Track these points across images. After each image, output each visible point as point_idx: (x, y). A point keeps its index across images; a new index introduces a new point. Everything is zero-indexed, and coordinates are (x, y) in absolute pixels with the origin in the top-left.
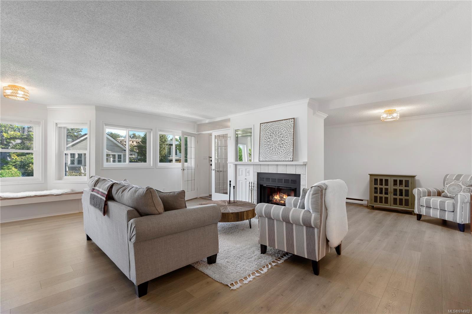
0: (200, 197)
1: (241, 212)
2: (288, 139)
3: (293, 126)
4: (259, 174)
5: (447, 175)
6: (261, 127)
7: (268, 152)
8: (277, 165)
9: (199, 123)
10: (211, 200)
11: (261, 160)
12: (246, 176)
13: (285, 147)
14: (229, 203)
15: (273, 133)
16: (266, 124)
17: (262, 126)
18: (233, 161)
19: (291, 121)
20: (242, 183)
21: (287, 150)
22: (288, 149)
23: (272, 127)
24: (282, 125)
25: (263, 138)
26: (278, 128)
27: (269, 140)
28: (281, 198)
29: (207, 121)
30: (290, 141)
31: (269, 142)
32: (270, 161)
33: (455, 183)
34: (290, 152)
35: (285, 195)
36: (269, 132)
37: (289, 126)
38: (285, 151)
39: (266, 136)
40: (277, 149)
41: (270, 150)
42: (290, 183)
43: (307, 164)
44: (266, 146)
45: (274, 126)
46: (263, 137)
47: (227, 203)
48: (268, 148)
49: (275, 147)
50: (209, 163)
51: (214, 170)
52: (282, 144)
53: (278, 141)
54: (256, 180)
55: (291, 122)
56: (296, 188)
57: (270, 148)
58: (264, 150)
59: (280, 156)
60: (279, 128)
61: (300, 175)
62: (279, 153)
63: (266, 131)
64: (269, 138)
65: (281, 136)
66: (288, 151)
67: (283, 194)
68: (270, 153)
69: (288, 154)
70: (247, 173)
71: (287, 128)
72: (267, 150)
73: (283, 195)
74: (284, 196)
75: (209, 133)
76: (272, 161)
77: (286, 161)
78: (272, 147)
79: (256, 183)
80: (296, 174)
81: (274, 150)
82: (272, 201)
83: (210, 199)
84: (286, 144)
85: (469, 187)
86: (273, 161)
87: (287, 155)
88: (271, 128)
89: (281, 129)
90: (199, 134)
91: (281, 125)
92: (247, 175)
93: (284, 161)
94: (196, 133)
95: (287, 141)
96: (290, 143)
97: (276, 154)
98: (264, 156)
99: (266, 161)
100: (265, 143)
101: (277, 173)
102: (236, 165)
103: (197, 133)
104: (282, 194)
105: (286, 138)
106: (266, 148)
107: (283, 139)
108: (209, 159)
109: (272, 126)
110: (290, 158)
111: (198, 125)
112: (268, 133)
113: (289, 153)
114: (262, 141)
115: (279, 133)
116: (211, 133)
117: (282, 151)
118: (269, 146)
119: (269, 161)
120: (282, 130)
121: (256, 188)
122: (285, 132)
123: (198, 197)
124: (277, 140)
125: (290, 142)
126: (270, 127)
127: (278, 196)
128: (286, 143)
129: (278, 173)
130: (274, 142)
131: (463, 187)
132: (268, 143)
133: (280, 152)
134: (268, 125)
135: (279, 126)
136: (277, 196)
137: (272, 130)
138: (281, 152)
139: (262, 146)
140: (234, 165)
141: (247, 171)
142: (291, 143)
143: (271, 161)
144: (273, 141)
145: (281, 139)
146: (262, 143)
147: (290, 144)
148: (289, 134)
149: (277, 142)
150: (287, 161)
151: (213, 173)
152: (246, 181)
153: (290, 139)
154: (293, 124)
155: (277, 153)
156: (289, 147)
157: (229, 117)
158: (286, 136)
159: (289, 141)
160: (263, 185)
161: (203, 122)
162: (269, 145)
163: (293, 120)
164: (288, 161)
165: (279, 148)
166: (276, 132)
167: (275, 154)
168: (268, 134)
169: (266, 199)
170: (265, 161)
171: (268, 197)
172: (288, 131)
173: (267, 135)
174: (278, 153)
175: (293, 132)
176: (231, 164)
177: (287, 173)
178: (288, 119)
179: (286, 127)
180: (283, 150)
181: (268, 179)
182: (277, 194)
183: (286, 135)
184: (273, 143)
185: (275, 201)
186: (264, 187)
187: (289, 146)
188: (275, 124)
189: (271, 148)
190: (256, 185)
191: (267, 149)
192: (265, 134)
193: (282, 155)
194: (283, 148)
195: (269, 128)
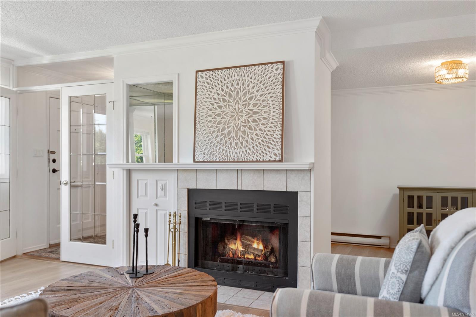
0: (24, 254)
1: (190, 307)
2: (270, 110)
3: (281, 80)
4: (191, 192)
6: (200, 79)
7: (218, 139)
8: (239, 172)
9: (20, 63)
10: (59, 259)
11: (199, 158)
12: (157, 198)
13: (261, 130)
14: (134, 275)
15: (230, 96)
16: (211, 72)
17: (202, 77)
18: (122, 162)
19: (275, 68)
20: (146, 214)
21: (266, 136)
22: (268, 133)
23: (227, 80)
24: (253, 78)
25: (203, 107)
26: (243, 84)
27: (219, 111)
28: (247, 247)
29: (46, 59)
30: (275, 114)
31: (219, 115)
32: (223, 162)
34: (275, 140)
35: (256, 241)
36: (220, 92)
37: (271, 80)
38: (263, 138)
39: (213, 101)
40: (240, 134)
41: (222, 134)
42: (272, 211)
43: (313, 167)
44: (212, 127)
45: (233, 78)
46: (204, 103)
47: (127, 276)
48: (219, 130)
49: (237, 127)
50: (49, 166)
51: (66, 184)
52: (254, 121)
53: (244, 114)
54: (185, 207)
55: (277, 70)
56: (287, 225)
57: (223, 129)
58: (206, 136)
59: (250, 149)
60: (246, 84)
61: (296, 193)
62: (247, 141)
63: (211, 90)
64: (220, 107)
65: (252, 102)
66: (270, 137)
67: (250, 238)
68: (223, 142)
69: (270, 145)
70: (159, 190)
71: (265, 85)
72: (215, 135)
73: (249, 240)
74: (253, 242)
75: (51, 92)
76: (227, 162)
77: (263, 161)
78: (228, 127)
79: (185, 214)
80: (286, 192)
81: (233, 134)
82: (224, 255)
83: (53, 255)
84: (264, 121)
86: (230, 162)
87: (266, 148)
88: (225, 82)
89: (251, 86)
90: (22, 92)
91: (250, 76)
92: (159, 195)
93: (260, 161)
94: (11, 88)
95: (265, 115)
96: (273, 119)
97: (239, 145)
98: (207, 151)
99: (213, 162)
100: (209, 118)
101: (239, 189)
102: (129, 172)
103: (15, 89)
104: (248, 237)
105: (264, 106)
106: (212, 129)
107: (255, 109)
108: (49, 156)
109: (226, 78)
110: (275, 154)
111: (19, 68)
112: (218, 94)
113: (273, 143)
114: (202, 114)
115: (244, 95)
116: (58, 92)
117: (255, 137)
118: (221, 126)
119: (220, 162)
120: (253, 88)
121: (184, 227)
122: (260, 93)
123: (20, 253)
124: (242, 111)
125: (274, 117)
126: (223, 80)
127: (238, 243)
128: (265, 118)
129: (241, 190)
130: (232, 116)
132: (218, 119)
133: (250, 141)
134: (218, 76)
135: (244, 78)
136: (235, 243)
137: (227, 87)
138: (252, 139)
139: (202, 125)
140: (125, 172)
141: (159, 186)
142: (277, 120)
143: (225, 162)
144: (230, 114)
145: (251, 110)
146: (201, 118)
147: (273, 121)
148: (271, 97)
149: (242, 116)
150: (266, 161)
151: (65, 191)
152: (157, 211)
153: (274, 110)
154: (280, 76)
155: (242, 143)
156: (271, 129)
157: (111, 51)
158: (265, 103)
159: (272, 114)
160: (202, 218)
161: (35, 62)
162: (220, 123)
163: (280, 66)
164: (270, 161)
165: (247, 130)
166: (238, 93)
167: (236, 144)
168: (216, 96)
169: (210, 252)
170: (210, 162)
171: (215, 246)
172: (269, 91)
173: (215, 99)
174: (245, 143)
175: (281, 95)
176: (116, 170)
177: (265, 189)
178: (268, 64)
179: (263, 83)
180: (257, 135)
181: (215, 205)
182: (236, 239)
183: (263, 101)
184: (231, 119)
185: (231, 255)
186: (206, 222)
187: (272, 125)
188: (234, 73)
189: (226, 131)
190: (184, 220)
191: (214, 132)
192: (207, 96)
193: (253, 147)
194: (255, 130)
195: (220, 82)
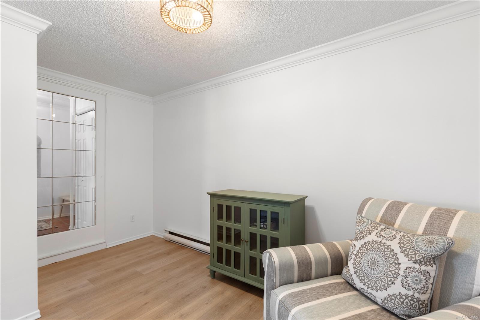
5: (366, 201)
33: (380, 240)
85: (423, 268)
131: (405, 262)
